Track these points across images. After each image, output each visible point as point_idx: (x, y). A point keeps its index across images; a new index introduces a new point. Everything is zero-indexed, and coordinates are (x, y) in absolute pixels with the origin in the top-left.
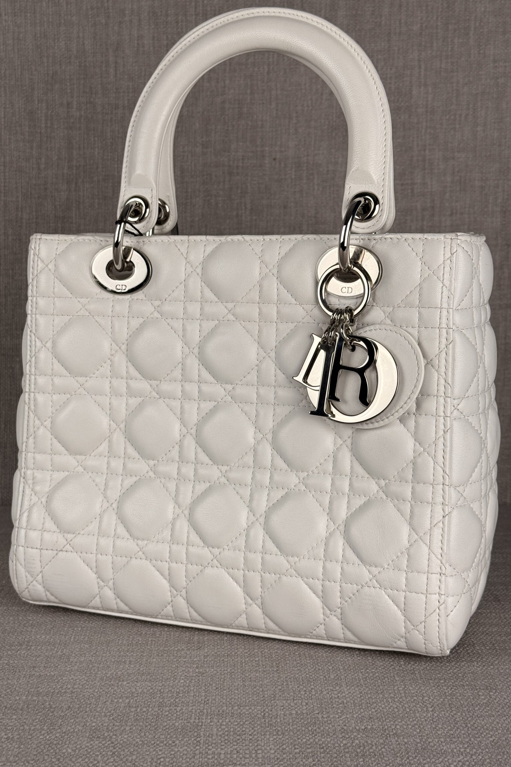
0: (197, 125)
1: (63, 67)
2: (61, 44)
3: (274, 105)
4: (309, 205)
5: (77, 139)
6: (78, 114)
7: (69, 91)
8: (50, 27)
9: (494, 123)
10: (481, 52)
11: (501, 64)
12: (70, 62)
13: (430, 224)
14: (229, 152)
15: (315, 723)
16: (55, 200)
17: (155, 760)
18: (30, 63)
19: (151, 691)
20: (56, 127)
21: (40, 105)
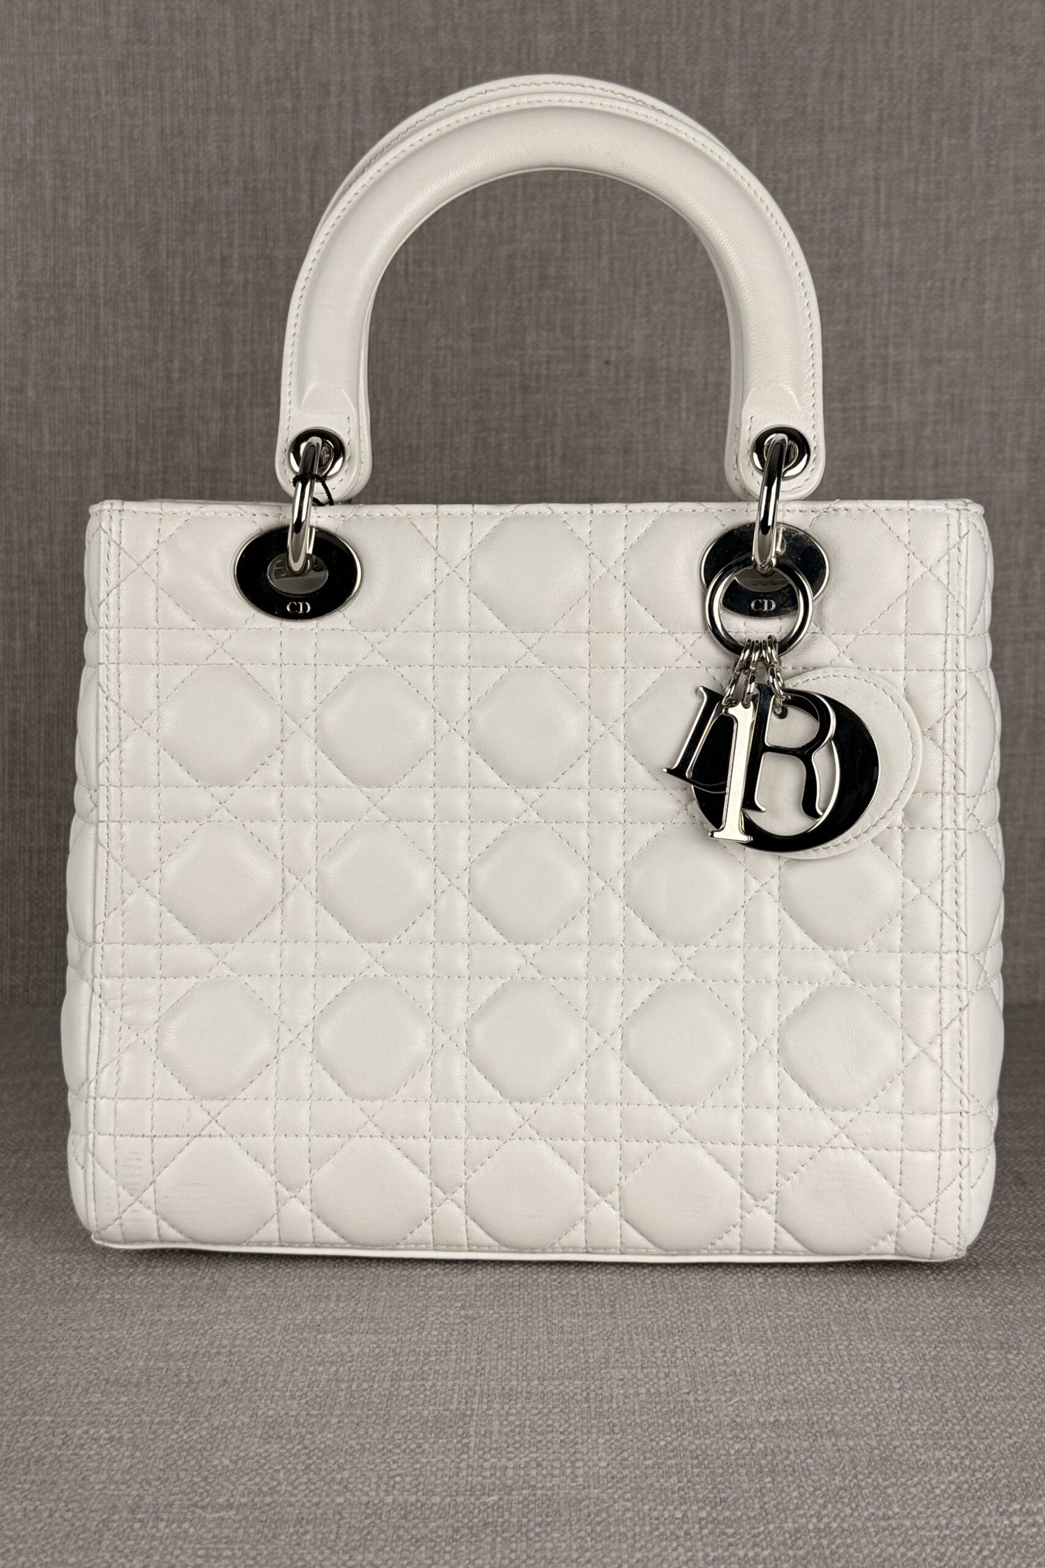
0: (463, 297)
1: (214, 191)
2: (209, 148)
3: (605, 261)
4: (671, 448)
5: (240, 324)
6: (242, 277)
7: (224, 235)
8: (191, 116)
9: (1016, 295)
10: (993, 162)
11: (1028, 185)
12: (227, 181)
13: (896, 483)
14: (522, 349)
15: (683, 1411)
16: (199, 437)
17: (385, 1479)
18: (152, 184)
19: (377, 1350)
20: (200, 301)
21: (170, 260)
